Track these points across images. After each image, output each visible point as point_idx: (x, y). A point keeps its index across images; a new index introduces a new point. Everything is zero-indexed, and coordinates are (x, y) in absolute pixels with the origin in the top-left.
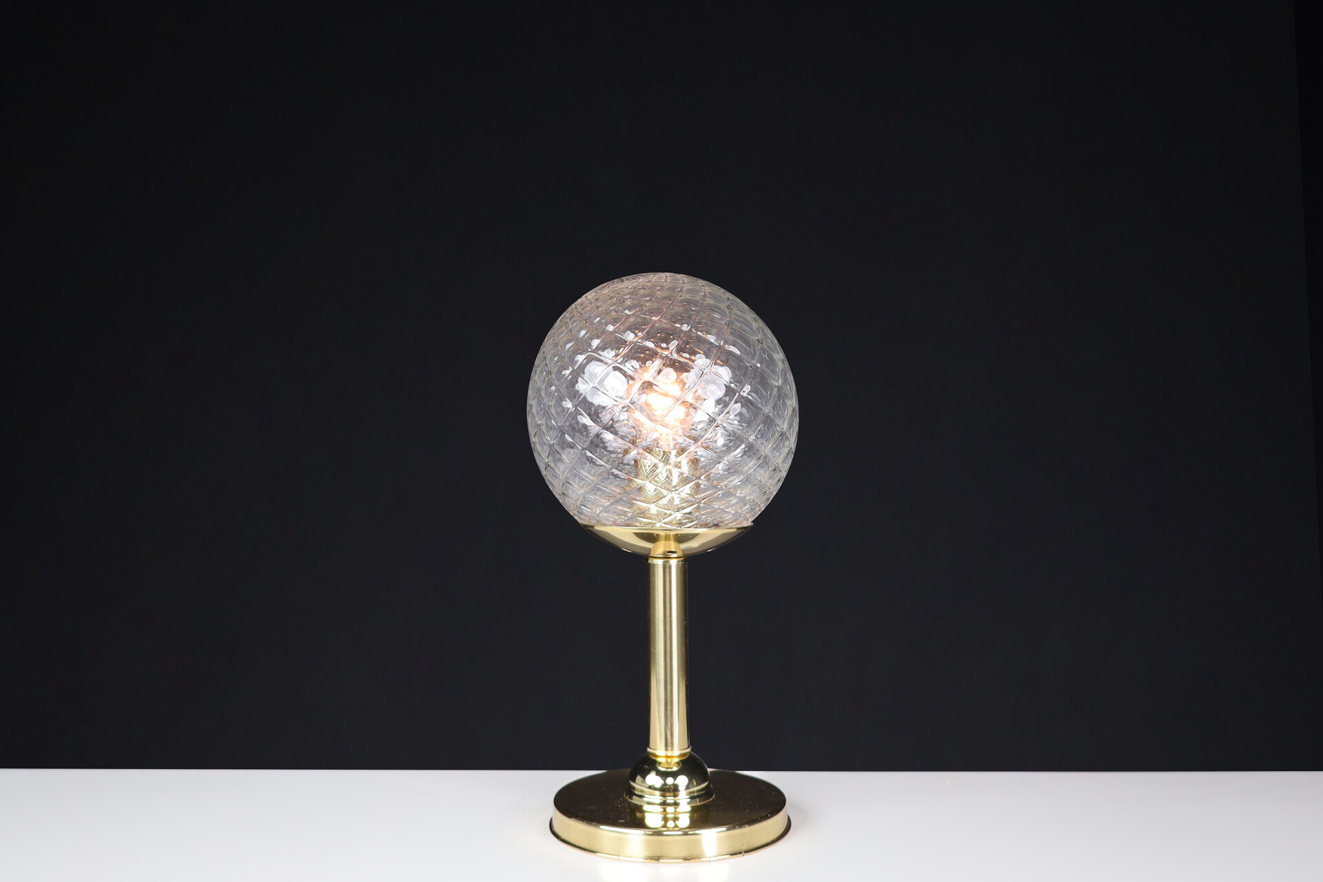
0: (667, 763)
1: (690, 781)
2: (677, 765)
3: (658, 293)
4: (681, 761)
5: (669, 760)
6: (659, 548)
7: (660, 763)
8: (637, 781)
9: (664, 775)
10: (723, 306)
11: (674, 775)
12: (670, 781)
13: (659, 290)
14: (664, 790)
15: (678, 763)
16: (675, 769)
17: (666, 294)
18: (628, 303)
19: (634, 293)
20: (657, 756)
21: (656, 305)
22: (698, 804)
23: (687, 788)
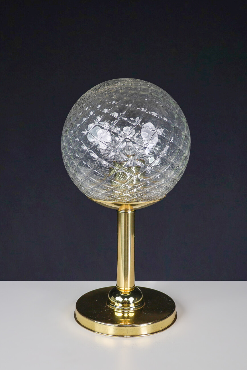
0: (125, 292)
1: (135, 299)
2: (129, 293)
3: (129, 92)
4: (131, 292)
5: (126, 291)
6: (123, 208)
7: (122, 292)
8: (112, 298)
9: (123, 297)
10: (160, 96)
11: (128, 297)
12: (126, 299)
13: (129, 90)
14: (123, 303)
15: (129, 292)
16: (128, 295)
17: (133, 92)
18: (114, 97)
19: (117, 91)
20: (120, 290)
21: (128, 99)
22: (138, 309)
23: (133, 302)
